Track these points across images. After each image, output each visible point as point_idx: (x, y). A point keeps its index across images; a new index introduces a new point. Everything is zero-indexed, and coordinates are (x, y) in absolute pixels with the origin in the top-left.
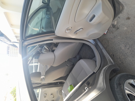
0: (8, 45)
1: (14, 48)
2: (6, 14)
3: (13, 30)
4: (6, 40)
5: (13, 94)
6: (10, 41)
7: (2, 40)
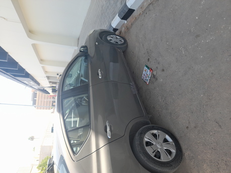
0: (34, 90)
1: (44, 94)
2: (34, 46)
3: (43, 67)
4: (32, 83)
5: (42, 170)
6: (38, 84)
7: (27, 83)
